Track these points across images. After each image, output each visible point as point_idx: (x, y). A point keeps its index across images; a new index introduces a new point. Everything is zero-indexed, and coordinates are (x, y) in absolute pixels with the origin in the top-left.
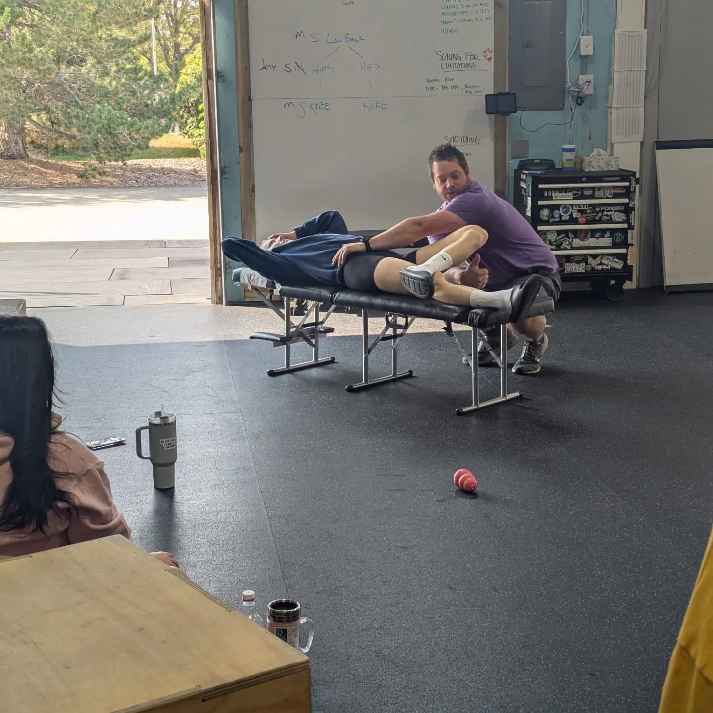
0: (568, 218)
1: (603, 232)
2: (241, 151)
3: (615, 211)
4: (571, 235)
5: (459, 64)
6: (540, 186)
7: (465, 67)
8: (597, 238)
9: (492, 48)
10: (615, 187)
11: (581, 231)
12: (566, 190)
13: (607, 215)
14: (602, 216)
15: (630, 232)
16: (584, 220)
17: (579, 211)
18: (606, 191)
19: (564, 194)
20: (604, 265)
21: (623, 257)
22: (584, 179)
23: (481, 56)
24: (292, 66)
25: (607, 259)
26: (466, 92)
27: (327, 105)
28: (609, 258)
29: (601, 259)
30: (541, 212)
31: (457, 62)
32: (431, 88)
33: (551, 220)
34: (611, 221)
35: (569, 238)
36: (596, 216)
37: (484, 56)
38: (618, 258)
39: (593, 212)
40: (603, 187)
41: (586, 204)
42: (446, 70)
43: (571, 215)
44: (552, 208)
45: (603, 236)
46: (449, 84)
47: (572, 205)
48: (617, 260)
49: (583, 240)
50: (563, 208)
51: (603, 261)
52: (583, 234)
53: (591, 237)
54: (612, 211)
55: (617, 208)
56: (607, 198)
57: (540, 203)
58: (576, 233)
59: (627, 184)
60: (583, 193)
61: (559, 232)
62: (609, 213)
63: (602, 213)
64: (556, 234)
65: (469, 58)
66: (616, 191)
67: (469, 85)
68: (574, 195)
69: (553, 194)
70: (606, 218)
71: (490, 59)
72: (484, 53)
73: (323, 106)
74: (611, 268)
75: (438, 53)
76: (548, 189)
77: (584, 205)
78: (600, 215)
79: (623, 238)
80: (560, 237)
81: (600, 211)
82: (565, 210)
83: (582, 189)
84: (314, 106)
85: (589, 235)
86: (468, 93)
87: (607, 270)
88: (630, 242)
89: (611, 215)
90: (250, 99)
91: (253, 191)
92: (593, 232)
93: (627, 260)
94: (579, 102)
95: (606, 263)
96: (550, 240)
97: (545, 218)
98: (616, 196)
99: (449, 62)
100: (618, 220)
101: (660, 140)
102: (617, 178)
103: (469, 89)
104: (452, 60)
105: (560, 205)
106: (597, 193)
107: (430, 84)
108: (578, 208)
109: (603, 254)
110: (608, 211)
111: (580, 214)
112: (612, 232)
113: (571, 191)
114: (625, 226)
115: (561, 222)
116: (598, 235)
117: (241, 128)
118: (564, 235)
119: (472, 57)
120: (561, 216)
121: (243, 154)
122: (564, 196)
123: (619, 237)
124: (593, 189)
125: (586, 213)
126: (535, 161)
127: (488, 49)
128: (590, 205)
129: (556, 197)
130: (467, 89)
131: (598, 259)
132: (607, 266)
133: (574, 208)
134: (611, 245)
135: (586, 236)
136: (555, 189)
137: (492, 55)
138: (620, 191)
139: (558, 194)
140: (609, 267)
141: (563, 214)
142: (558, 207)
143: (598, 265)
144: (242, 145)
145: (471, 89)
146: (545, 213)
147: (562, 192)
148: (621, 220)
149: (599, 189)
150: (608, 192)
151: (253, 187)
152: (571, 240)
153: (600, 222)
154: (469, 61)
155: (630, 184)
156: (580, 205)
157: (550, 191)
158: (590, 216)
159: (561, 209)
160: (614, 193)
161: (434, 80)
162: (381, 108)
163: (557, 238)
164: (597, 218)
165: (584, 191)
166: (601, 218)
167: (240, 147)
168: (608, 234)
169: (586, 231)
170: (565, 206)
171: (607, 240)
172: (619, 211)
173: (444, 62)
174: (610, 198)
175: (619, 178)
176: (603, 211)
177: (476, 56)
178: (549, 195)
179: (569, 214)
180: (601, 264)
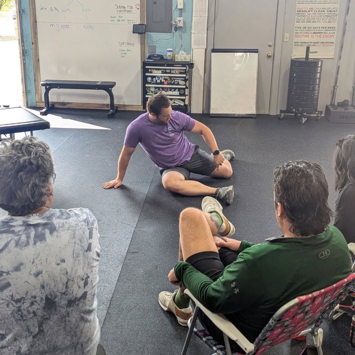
0: (159, 82)
1: (175, 89)
2: (33, 44)
3: (181, 80)
4: (161, 89)
5: (125, 10)
6: (147, 67)
7: (127, 12)
8: (173, 91)
9: (139, 4)
10: (180, 69)
11: (166, 88)
12: (158, 69)
13: (177, 82)
14: (175, 82)
15: (186, 90)
16: (167, 83)
17: (164, 79)
18: (176, 71)
19: (157, 71)
20: (176, 103)
21: (184, 100)
22: (166, 65)
23: (134, 7)
24: (53, 9)
25: (177, 101)
26: (128, 23)
27: (68, 26)
28: (178, 100)
29: (174, 101)
30: (148, 78)
31: (124, 9)
32: (113, 20)
33: (152, 82)
34: (178, 84)
35: (160, 91)
36: (172, 81)
37: (136, 7)
38: (181, 101)
39: (170, 80)
40: (175, 69)
41: (168, 76)
42: (119, 13)
43: (161, 81)
44: (153, 77)
45: (175, 91)
46: (121, 19)
47: (161, 76)
48: (181, 102)
49: (166, 92)
50: (157, 77)
51: (175, 102)
52: (166, 90)
53: (170, 91)
54: (179, 80)
55: (181, 79)
56: (177, 74)
57: (147, 74)
58: (163, 89)
59: (185, 68)
60: (166, 71)
61: (156, 88)
62: (178, 81)
63: (175, 81)
64: (154, 89)
65: (129, 8)
66: (181, 71)
67: (129, 20)
68: (162, 72)
69: (153, 71)
70: (176, 83)
71: (138, 9)
72: (136, 6)
73: (67, 27)
74: (179, 105)
75: (116, 5)
76: (150, 69)
77: (166, 76)
78: (174, 81)
79: (184, 92)
80: (156, 90)
81: (173, 80)
82: (158, 78)
83: (166, 69)
84: (63, 26)
85: (169, 90)
86: (129, 23)
87: (177, 105)
88: (186, 94)
89: (178, 82)
90: (36, 22)
91: (39, 61)
92: (171, 89)
93: (185, 102)
94: (176, 30)
95: (177, 103)
96: (152, 91)
97: (150, 81)
98: (181, 73)
99: (120, 9)
100: (181, 84)
101: (215, 48)
102: (180, 66)
103: (129, 22)
104: (121, 9)
105: (156, 76)
106: (172, 72)
107: (112, 19)
108: (164, 78)
109: (175, 99)
110: (177, 80)
111: (165, 80)
112: (179, 89)
113: (160, 70)
114: (184, 87)
115: (157, 83)
116: (173, 90)
117: (33, 34)
118: (158, 89)
119: (131, 8)
120: (156, 81)
121: (33, 45)
122: (158, 72)
123: (182, 92)
124: (170, 69)
125: (167, 80)
126: (155, 55)
127: (138, 4)
128: (169, 77)
129: (154, 72)
130: (128, 22)
131: (173, 100)
132: (177, 104)
133: (162, 78)
134: (179, 95)
135: (167, 90)
136: (154, 69)
137: (139, 7)
138: (182, 71)
139: (155, 71)
140: (178, 104)
141: (157, 80)
142: (155, 77)
143: (173, 103)
144: (33, 41)
145: (130, 22)
146: (149, 79)
147: (157, 70)
148: (183, 84)
149: (173, 70)
150: (177, 71)
151: (39, 59)
152: (161, 92)
153: (174, 84)
154: (129, 9)
155: (186, 68)
156: (165, 77)
157: (151, 70)
158: (169, 81)
159: (156, 78)
160: (180, 72)
161: (114, 17)
162: (91, 28)
163: (155, 90)
164: (172, 82)
165: (166, 70)
166: (174, 82)
167: (32, 42)
168: (177, 90)
169: (168, 88)
170: (158, 77)
171: (177, 93)
172: (182, 80)
173: (118, 9)
174: (178, 74)
175: (181, 66)
176: (175, 80)
177: (132, 7)
178: (151, 71)
179: (160, 80)
180: (174, 103)
